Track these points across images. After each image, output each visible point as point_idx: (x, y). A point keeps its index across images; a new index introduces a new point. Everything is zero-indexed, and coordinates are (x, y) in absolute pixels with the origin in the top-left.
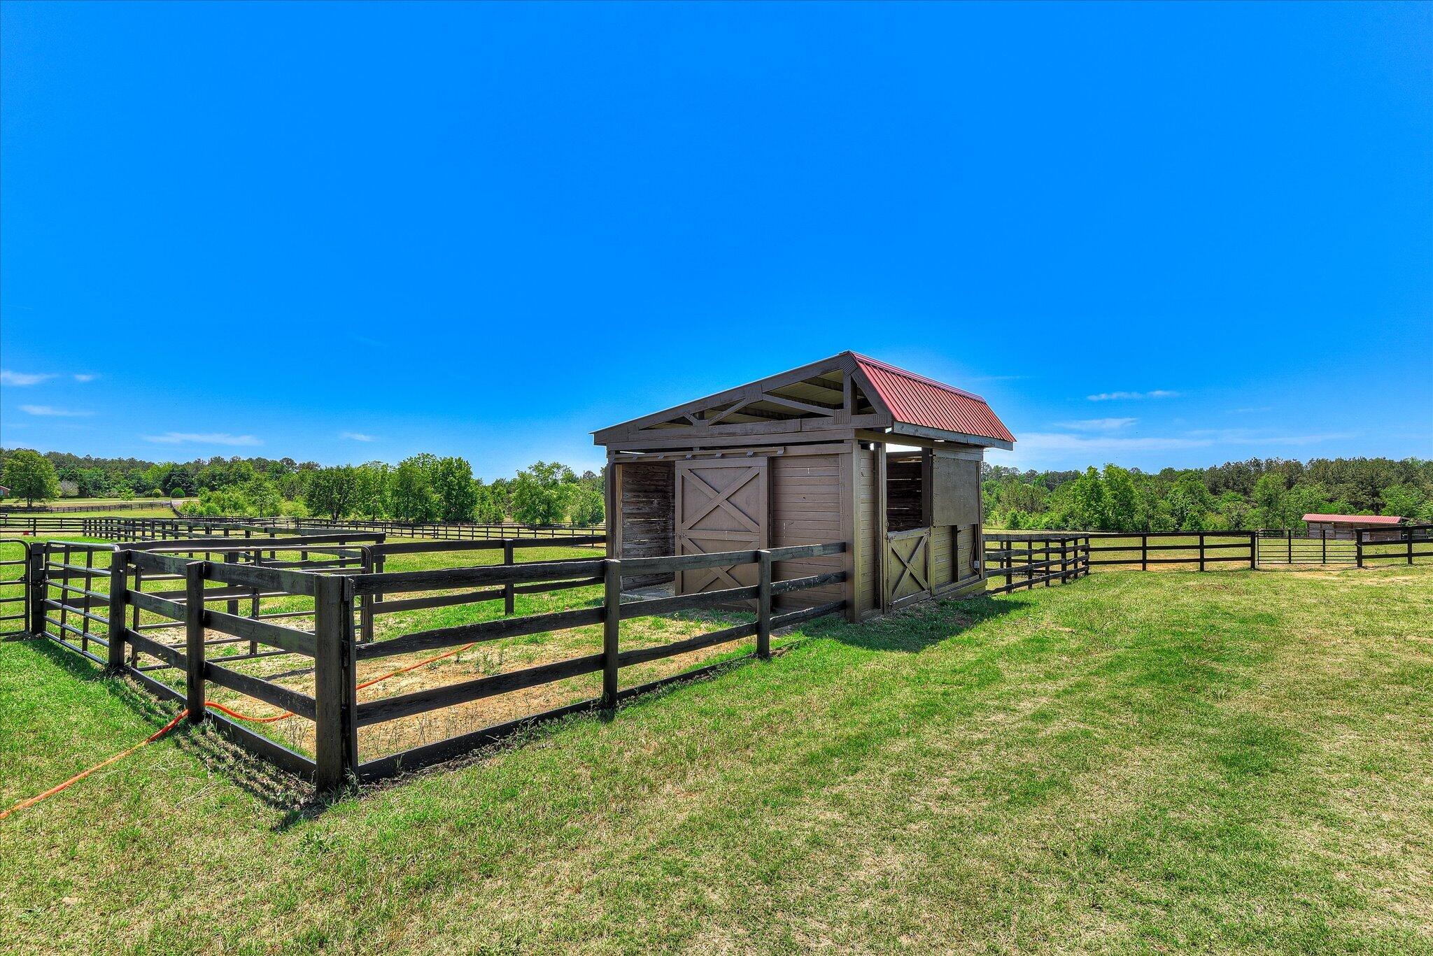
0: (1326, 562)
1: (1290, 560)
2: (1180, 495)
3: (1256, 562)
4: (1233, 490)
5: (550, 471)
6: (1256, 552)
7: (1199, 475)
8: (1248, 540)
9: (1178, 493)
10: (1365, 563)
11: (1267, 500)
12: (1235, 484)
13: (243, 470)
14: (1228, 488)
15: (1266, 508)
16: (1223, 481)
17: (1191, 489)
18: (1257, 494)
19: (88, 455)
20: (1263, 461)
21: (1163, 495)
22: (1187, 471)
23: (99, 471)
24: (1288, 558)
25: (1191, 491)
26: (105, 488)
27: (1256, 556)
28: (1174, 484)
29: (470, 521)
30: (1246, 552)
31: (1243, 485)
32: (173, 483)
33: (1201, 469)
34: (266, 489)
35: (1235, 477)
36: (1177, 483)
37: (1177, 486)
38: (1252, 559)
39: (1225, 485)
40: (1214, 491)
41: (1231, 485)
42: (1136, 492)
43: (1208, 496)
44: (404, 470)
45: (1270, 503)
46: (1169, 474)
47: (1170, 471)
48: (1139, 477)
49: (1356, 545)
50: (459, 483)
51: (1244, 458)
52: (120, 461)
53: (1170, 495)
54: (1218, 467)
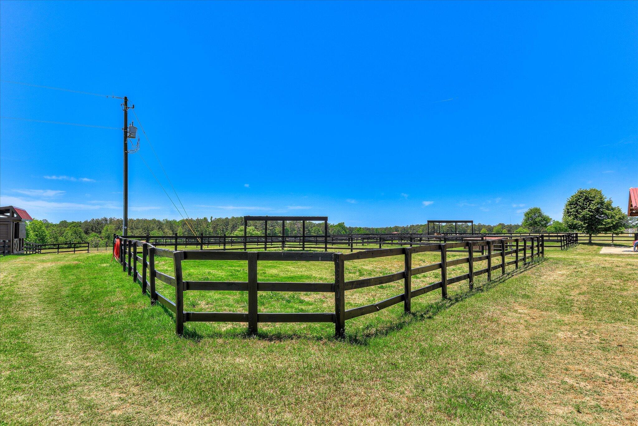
2: (69, 234)
4: (95, 232)
7: (79, 224)
9: (69, 232)
11: (107, 236)
12: (96, 229)
14: (93, 231)
15: (107, 240)
16: (91, 228)
17: (75, 231)
18: (103, 234)
20: (108, 219)
21: (61, 234)
25: (75, 232)
28: (67, 229)
31: (99, 230)
33: (81, 222)
35: (96, 226)
36: (68, 228)
37: (68, 230)
39: (91, 230)
40: (87, 233)
41: (94, 229)
42: (47, 232)
43: (83, 235)
45: (109, 238)
46: (64, 224)
47: (65, 222)
48: (48, 226)
51: (100, 217)
53: (64, 234)
54: (89, 221)
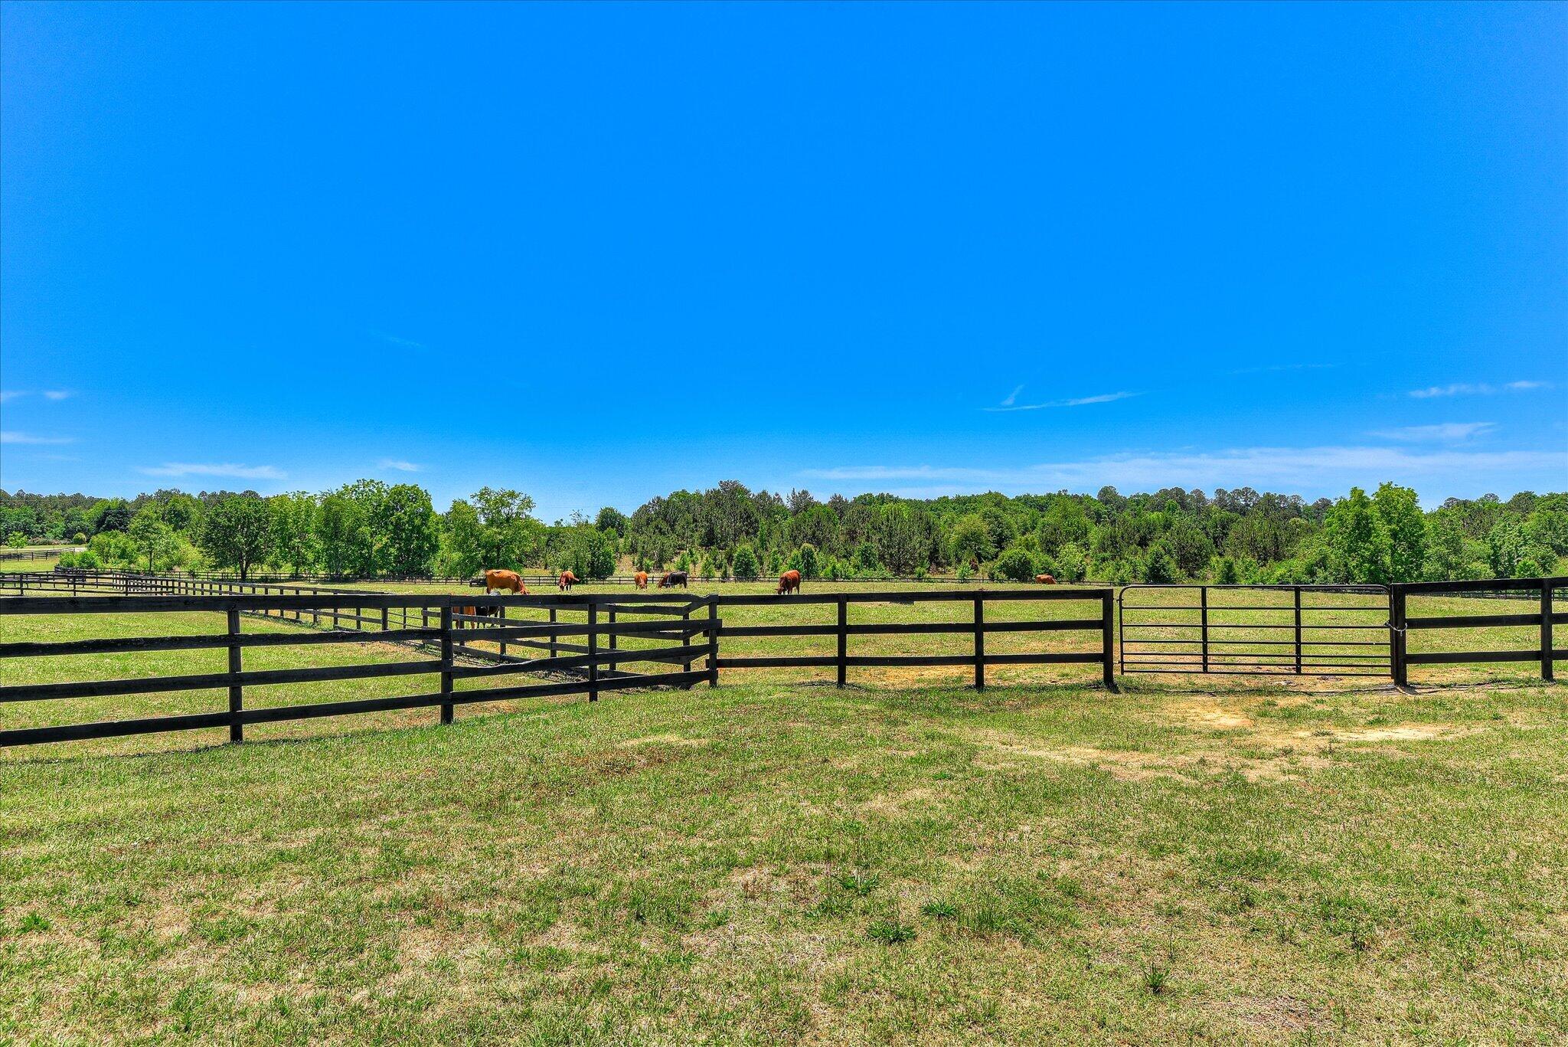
0: (1304, 670)
1: (1205, 664)
3: (1117, 665)
5: (501, 502)
6: (1116, 645)
8: (1093, 610)
10: (1415, 673)
13: (180, 507)
19: (21, 490)
22: (1552, 496)
23: (30, 511)
24: (1200, 659)
26: (38, 533)
27: (1116, 655)
29: (426, 576)
30: (1092, 642)
32: (108, 525)
34: (157, 531)
38: (1105, 658)
44: (328, 503)
49: (1386, 626)
50: (411, 521)
52: (62, 497)
